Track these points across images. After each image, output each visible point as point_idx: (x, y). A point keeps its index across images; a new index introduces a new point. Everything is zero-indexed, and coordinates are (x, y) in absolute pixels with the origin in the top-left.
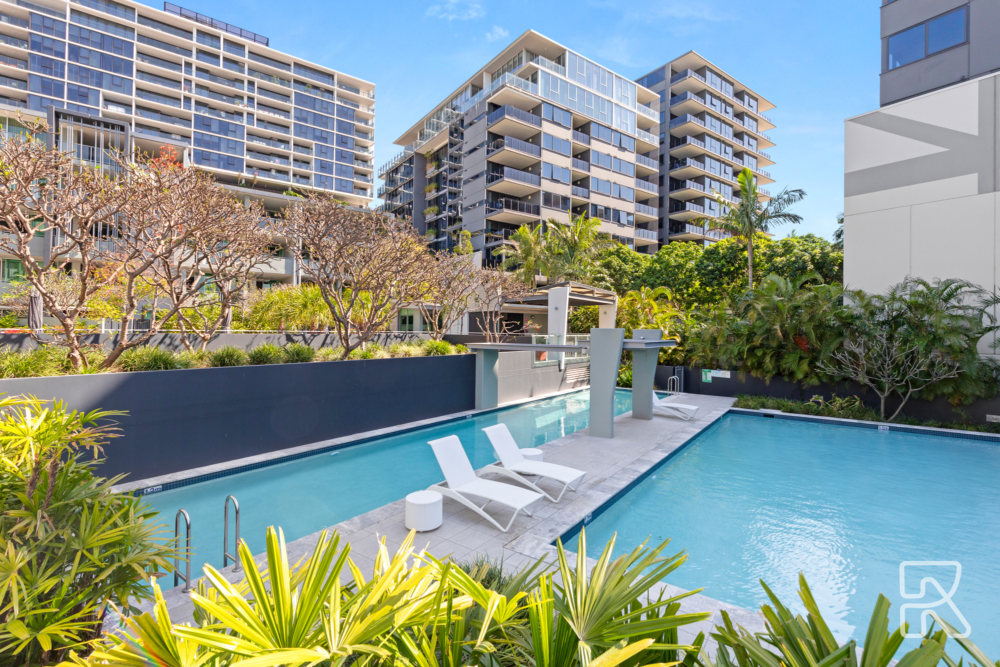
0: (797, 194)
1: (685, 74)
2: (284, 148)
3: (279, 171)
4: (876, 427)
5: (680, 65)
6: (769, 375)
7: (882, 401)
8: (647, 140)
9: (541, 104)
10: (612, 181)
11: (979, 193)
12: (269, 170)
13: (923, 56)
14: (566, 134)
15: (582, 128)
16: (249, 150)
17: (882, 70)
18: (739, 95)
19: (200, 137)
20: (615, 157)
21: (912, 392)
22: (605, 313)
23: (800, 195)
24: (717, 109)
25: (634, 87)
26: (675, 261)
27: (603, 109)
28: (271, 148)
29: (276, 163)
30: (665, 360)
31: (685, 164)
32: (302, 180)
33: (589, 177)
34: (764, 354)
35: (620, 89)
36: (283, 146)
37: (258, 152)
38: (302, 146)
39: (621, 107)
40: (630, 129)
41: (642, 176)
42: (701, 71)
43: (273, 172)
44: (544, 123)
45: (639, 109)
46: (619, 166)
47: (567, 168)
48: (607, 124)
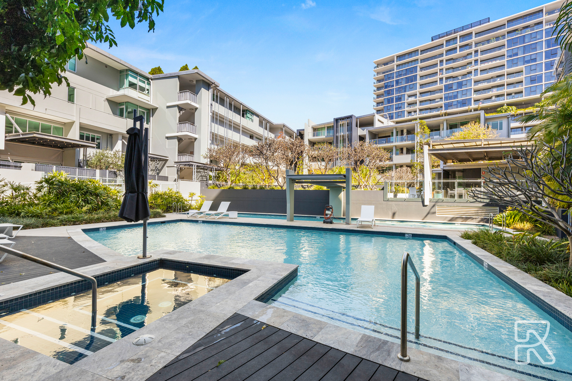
2: (500, 80)
3: (498, 96)
12: (490, 98)
16: (475, 91)
19: (447, 96)
28: (492, 84)
29: (495, 92)
32: (517, 95)
36: (499, 79)
37: (483, 90)
38: (516, 73)
43: (494, 98)
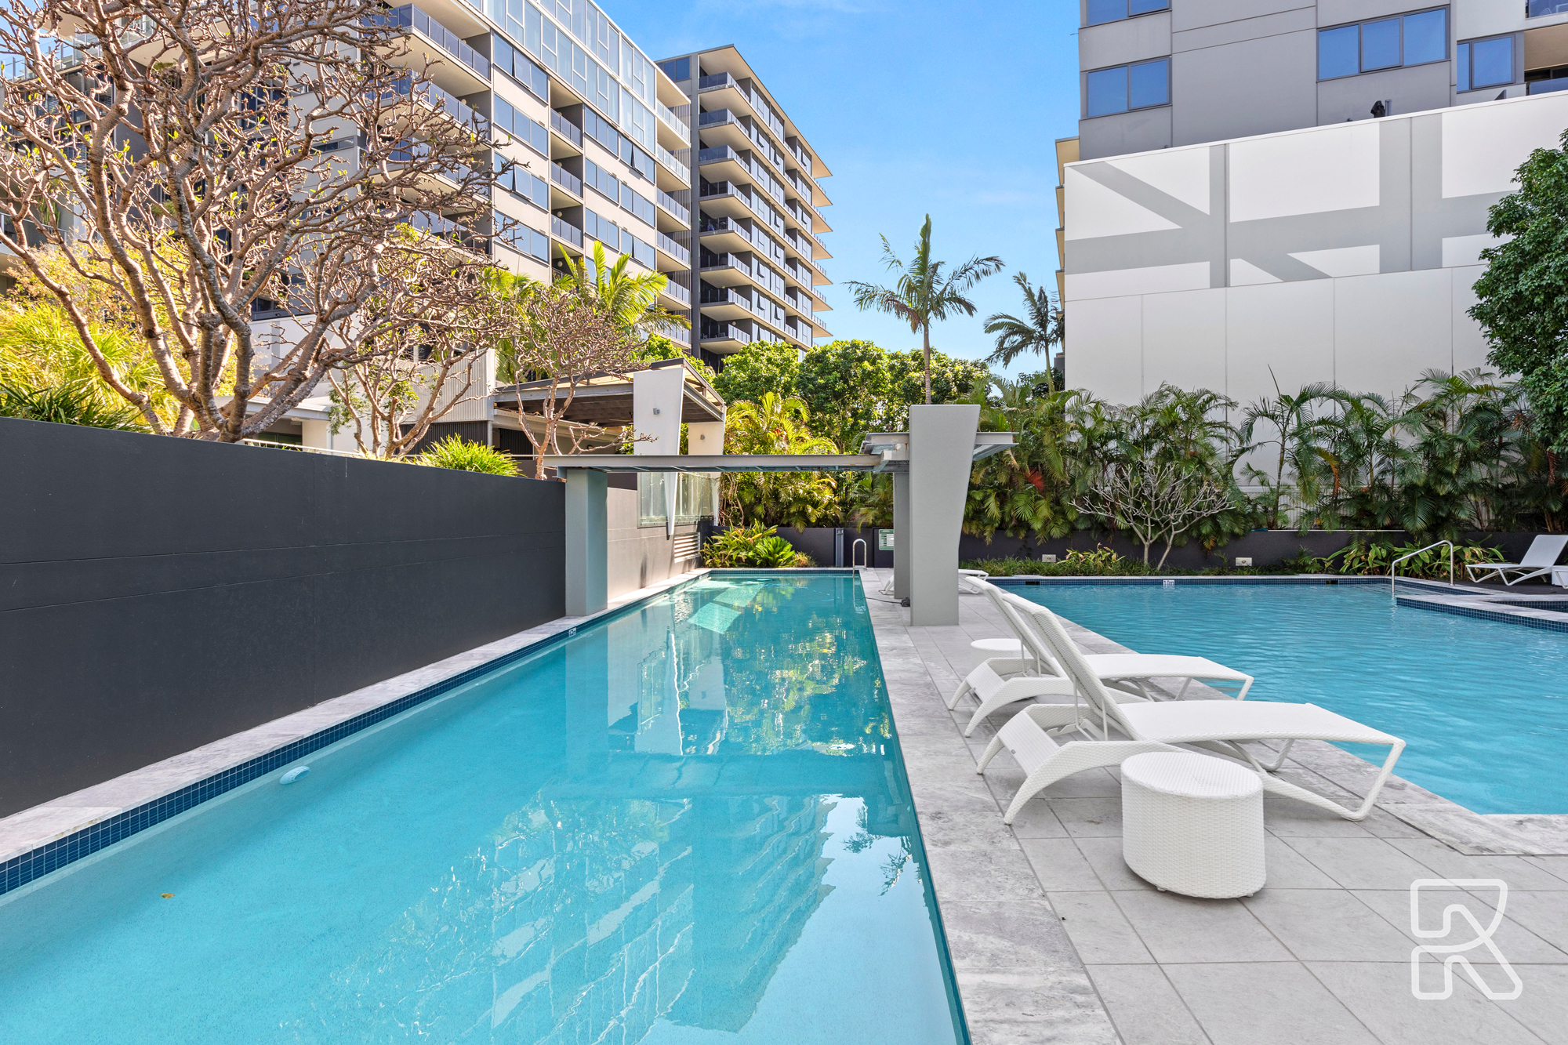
0: (992, 264)
1: (721, 80)
4: (1160, 582)
5: (714, 62)
6: (988, 529)
7: (1146, 550)
8: (672, 169)
9: (487, 35)
10: (621, 224)
11: (1211, 287)
13: (1125, 109)
14: (542, 114)
15: (569, 111)
17: (1082, 116)
18: (791, 141)
20: (624, 184)
21: (1175, 535)
22: (703, 437)
23: (997, 266)
24: (765, 152)
25: (652, 69)
26: (768, 369)
27: (604, 89)
30: (818, 520)
31: (725, 227)
33: (580, 207)
34: (986, 497)
35: (629, 64)
39: (633, 97)
40: (647, 140)
41: (666, 229)
42: (745, 84)
44: (495, 73)
45: (661, 112)
46: (631, 204)
47: (541, 179)
48: (612, 120)
